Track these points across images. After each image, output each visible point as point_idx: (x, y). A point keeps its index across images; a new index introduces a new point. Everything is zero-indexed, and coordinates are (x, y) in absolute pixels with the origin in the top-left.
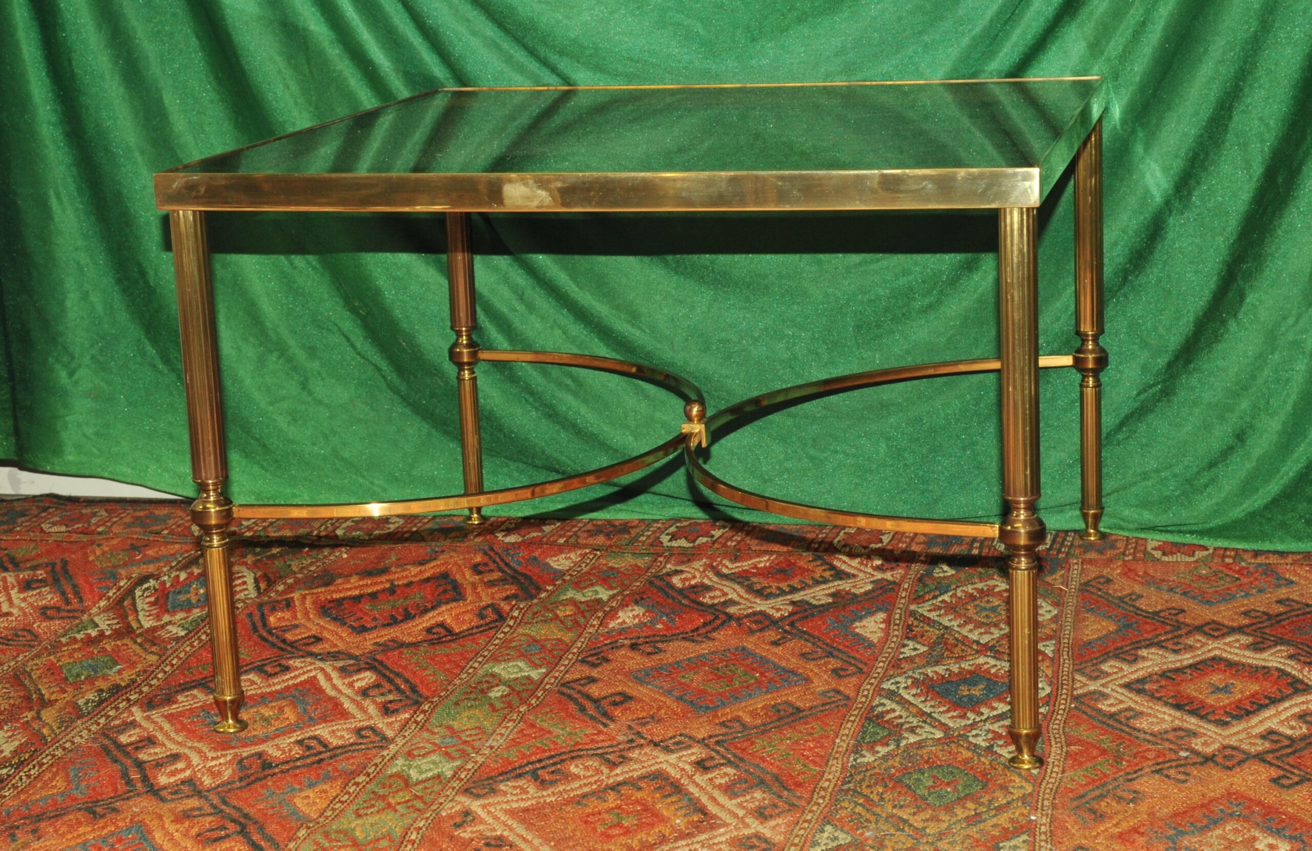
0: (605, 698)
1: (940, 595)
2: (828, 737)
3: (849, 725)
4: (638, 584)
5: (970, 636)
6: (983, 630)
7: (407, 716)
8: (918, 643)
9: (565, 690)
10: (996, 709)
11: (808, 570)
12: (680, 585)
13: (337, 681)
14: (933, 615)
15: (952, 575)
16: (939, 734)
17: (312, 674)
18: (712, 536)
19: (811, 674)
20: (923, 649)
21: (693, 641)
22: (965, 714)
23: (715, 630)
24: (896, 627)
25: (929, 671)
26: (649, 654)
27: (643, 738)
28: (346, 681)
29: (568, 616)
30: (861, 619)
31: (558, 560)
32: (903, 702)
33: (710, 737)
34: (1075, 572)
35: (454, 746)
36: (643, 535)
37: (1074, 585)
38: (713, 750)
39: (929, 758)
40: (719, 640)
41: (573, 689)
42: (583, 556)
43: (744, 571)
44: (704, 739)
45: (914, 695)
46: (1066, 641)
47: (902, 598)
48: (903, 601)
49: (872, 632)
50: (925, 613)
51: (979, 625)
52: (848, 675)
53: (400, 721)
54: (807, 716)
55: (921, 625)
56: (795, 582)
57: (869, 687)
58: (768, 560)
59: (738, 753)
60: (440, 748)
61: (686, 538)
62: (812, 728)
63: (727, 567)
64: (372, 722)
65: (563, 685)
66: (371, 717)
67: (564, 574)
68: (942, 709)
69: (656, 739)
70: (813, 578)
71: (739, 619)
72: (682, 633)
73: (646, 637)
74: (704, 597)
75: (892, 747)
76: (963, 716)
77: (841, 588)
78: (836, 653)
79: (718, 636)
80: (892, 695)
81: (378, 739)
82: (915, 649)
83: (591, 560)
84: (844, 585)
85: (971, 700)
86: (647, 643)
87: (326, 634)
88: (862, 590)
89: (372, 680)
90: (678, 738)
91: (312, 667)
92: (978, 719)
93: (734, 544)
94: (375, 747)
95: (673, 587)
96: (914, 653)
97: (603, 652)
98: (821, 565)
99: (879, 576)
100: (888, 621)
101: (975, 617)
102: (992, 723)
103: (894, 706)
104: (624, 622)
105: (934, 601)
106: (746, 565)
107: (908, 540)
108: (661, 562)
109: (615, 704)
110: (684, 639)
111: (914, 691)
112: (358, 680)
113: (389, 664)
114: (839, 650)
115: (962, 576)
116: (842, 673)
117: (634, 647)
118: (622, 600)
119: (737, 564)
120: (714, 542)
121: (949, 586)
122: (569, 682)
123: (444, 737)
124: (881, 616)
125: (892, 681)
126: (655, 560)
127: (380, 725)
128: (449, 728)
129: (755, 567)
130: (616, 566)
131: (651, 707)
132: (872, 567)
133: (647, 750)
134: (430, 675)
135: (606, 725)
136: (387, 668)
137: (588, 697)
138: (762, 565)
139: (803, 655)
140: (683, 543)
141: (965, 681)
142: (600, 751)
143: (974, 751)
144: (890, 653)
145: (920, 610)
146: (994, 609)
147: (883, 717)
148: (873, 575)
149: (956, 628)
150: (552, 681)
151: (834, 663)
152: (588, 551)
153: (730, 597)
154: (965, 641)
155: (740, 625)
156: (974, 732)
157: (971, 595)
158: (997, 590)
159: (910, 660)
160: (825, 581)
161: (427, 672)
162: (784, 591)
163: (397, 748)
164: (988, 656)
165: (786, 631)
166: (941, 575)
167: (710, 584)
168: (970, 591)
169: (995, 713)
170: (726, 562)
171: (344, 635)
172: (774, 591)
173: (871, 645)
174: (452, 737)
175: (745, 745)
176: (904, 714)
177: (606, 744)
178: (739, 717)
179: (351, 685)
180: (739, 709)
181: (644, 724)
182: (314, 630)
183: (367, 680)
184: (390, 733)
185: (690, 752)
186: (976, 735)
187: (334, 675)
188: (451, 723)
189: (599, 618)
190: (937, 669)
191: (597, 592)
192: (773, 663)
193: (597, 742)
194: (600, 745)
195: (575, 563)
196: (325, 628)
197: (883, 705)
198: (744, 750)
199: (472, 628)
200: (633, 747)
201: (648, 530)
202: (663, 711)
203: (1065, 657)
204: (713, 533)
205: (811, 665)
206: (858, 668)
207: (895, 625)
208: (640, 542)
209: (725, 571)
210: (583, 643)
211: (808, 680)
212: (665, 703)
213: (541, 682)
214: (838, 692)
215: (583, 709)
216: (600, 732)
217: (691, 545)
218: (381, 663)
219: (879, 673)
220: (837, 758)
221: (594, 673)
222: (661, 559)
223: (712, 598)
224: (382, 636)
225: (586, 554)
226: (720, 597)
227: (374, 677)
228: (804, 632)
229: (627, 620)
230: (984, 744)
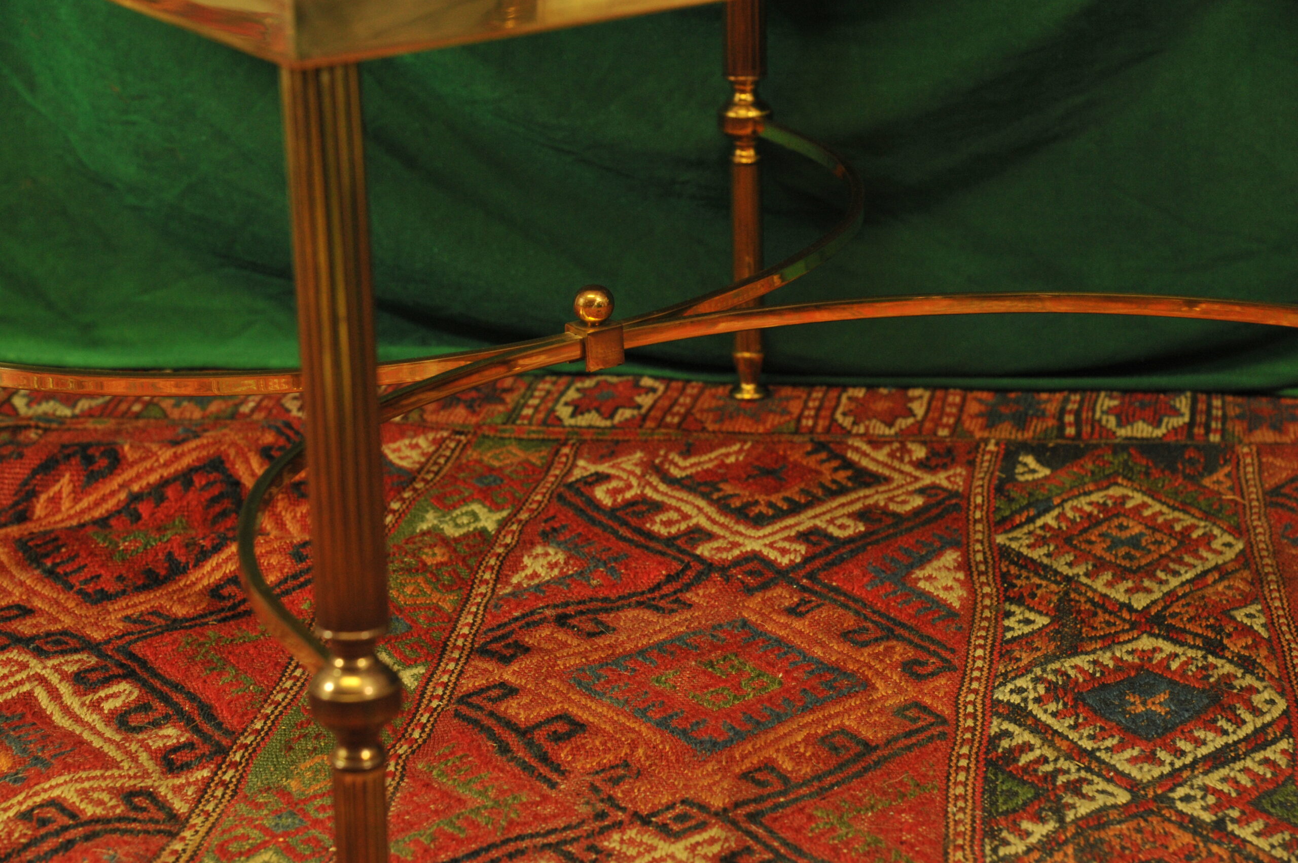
0: (539, 725)
1: (1039, 515)
2: (933, 801)
3: (962, 777)
4: (539, 498)
5: (1112, 593)
6: (1130, 584)
7: (206, 773)
8: (1031, 609)
9: (464, 710)
10: (1204, 743)
11: (811, 471)
12: (607, 501)
13: (70, 699)
14: (1037, 554)
15: (1046, 478)
16: (1123, 797)
17: (26, 688)
18: (639, 407)
19: (869, 673)
20: (1042, 621)
21: (657, 609)
22: (1153, 753)
23: (688, 587)
24: (983, 579)
25: (1067, 664)
26: (591, 635)
27: (621, 809)
28: (88, 699)
29: (442, 564)
30: (923, 562)
31: (398, 450)
32: (1039, 728)
33: (737, 805)
34: (1250, 469)
35: (298, 831)
36: (525, 405)
37: (1254, 493)
38: (748, 833)
39: (1123, 848)
40: (699, 607)
41: (480, 708)
42: (439, 443)
43: (706, 471)
44: (725, 810)
45: (1054, 715)
46: (1277, 603)
47: (976, 521)
48: (979, 527)
49: (947, 589)
50: (1025, 551)
51: (1121, 574)
52: (932, 674)
53: (195, 783)
54: (886, 759)
55: (1024, 574)
56: (793, 492)
57: (971, 697)
58: (740, 451)
59: (789, 835)
60: (274, 836)
61: (598, 410)
62: (901, 783)
63: (676, 465)
64: (149, 782)
65: (462, 700)
66: (146, 774)
67: (414, 479)
68: (1109, 743)
69: (644, 810)
70: (822, 486)
71: (724, 568)
72: (634, 594)
73: (579, 603)
74: (653, 523)
75: (1051, 826)
76: (1151, 758)
77: (870, 501)
78: (899, 631)
79: (695, 599)
80: (1017, 714)
81: (161, 816)
82: (1028, 622)
83: (453, 450)
84: (877, 497)
85: (1154, 722)
86: (582, 613)
87: (38, 603)
88: (908, 508)
89: (133, 697)
90: (679, 809)
91: (23, 675)
92: (1178, 764)
93: (676, 420)
94: (159, 832)
95: (596, 505)
96: (1027, 629)
97: (512, 632)
98: (828, 460)
99: (928, 479)
100: (965, 565)
101: (1108, 557)
102: (1205, 773)
103: (1027, 737)
104: (535, 575)
105: (1031, 527)
106: (707, 461)
107: (954, 410)
108: (567, 455)
109: (557, 738)
110: (639, 604)
111: (1052, 707)
112: (107, 697)
113: (157, 665)
114: (903, 625)
115: (1065, 477)
116: (920, 670)
117: (562, 621)
118: (521, 532)
119: (693, 460)
120: (644, 418)
121: (1049, 499)
122: (469, 695)
123: (278, 814)
124: (950, 557)
125: (1010, 686)
126: (557, 452)
127: (163, 791)
128: (283, 793)
129: (722, 465)
130: (496, 464)
131: (620, 744)
132: (911, 462)
133: (632, 833)
134: (231, 684)
135: (553, 785)
136: (156, 675)
137: (509, 724)
138: (732, 459)
139: (846, 636)
140: (591, 419)
141: (1132, 685)
142: (553, 839)
143: (1195, 833)
144: (987, 629)
145: (1014, 545)
146: (1135, 542)
147: (1016, 760)
148: (917, 479)
149: (1084, 580)
150: (440, 691)
151: (901, 652)
152: (445, 434)
153: (694, 521)
154: (1103, 604)
155: (728, 579)
156: (1181, 792)
157: (1090, 515)
158: (1130, 504)
159: (1026, 641)
160: (842, 491)
161: (226, 679)
162: (781, 510)
163: (198, 838)
164: (1157, 636)
165: (804, 589)
166: (1029, 477)
167: (657, 497)
168: (1088, 509)
169: (1203, 751)
170: (674, 456)
171: (71, 605)
172: (764, 509)
173: (951, 614)
174: (292, 814)
175: (799, 820)
176: (1050, 754)
177: (561, 823)
178: (771, 760)
179: (96, 706)
180: (767, 745)
181: (616, 781)
182: (18, 594)
183: (123, 697)
184: (180, 806)
185: (706, 836)
186: (1187, 799)
187: (65, 689)
188: (284, 782)
189: (492, 568)
190: (1077, 660)
191: (475, 517)
192: (801, 652)
193: (545, 819)
194: (550, 826)
195: (429, 456)
196: (36, 593)
197: (1007, 734)
198: (798, 830)
199: (286, 580)
200: (608, 828)
201: (532, 396)
202: (641, 751)
203: (1288, 636)
204: (639, 400)
205: (865, 655)
206: (944, 660)
207: (980, 573)
208: (524, 417)
209: (675, 472)
210: (475, 615)
211: (868, 686)
212: (639, 733)
213: (422, 695)
214: (925, 709)
215: (505, 749)
216: (545, 798)
217: (608, 423)
218: (143, 663)
219: (981, 669)
220: (962, 847)
221: (508, 675)
222: (566, 450)
223: (668, 523)
224: (135, 605)
225: (443, 440)
226: (678, 522)
227: (136, 693)
228: (836, 590)
229: (542, 572)
230: (1207, 817)
